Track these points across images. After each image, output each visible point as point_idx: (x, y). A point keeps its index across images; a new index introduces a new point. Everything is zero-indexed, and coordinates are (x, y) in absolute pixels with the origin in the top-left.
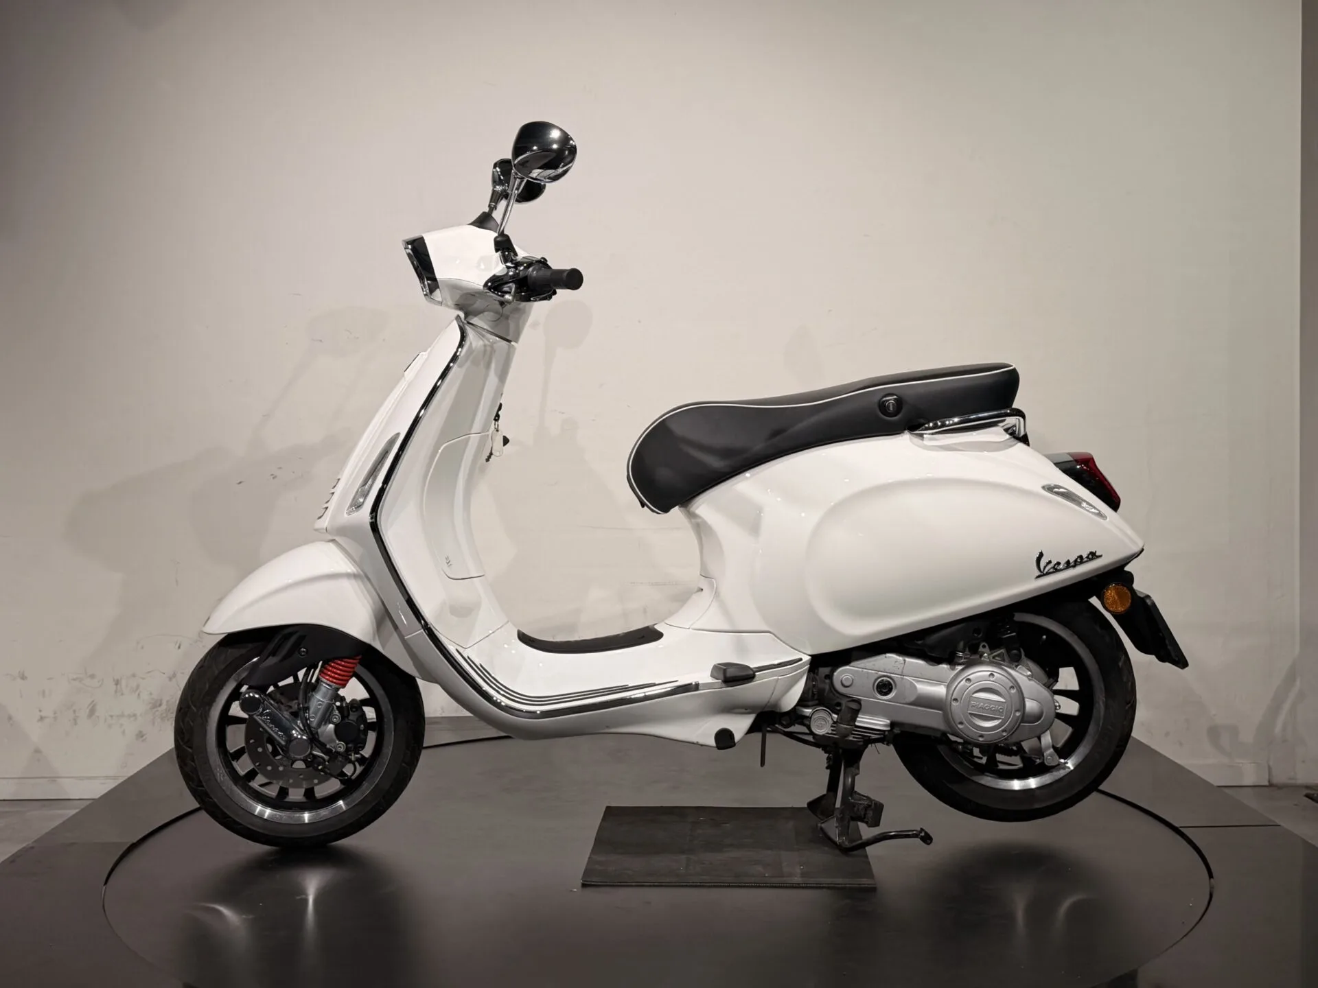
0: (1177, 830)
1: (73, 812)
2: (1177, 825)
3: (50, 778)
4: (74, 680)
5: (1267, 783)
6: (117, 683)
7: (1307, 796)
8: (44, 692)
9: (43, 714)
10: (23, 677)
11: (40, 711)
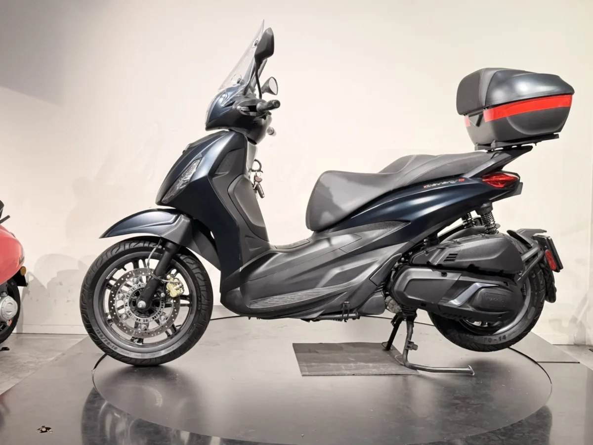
0: (536, 363)
1: (81, 339)
2: (536, 361)
5: (573, 344)
7: (590, 350)
8: (69, 291)
9: (69, 299)
10: (61, 284)
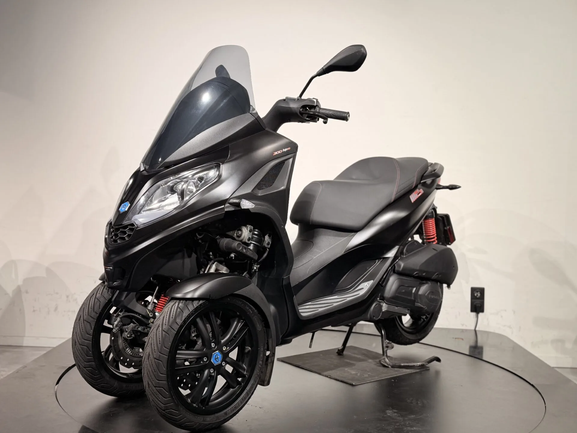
0: (533, 386)
3: (36, 337)
4: (49, 294)
6: (67, 297)
8: (36, 299)
11: (34, 307)
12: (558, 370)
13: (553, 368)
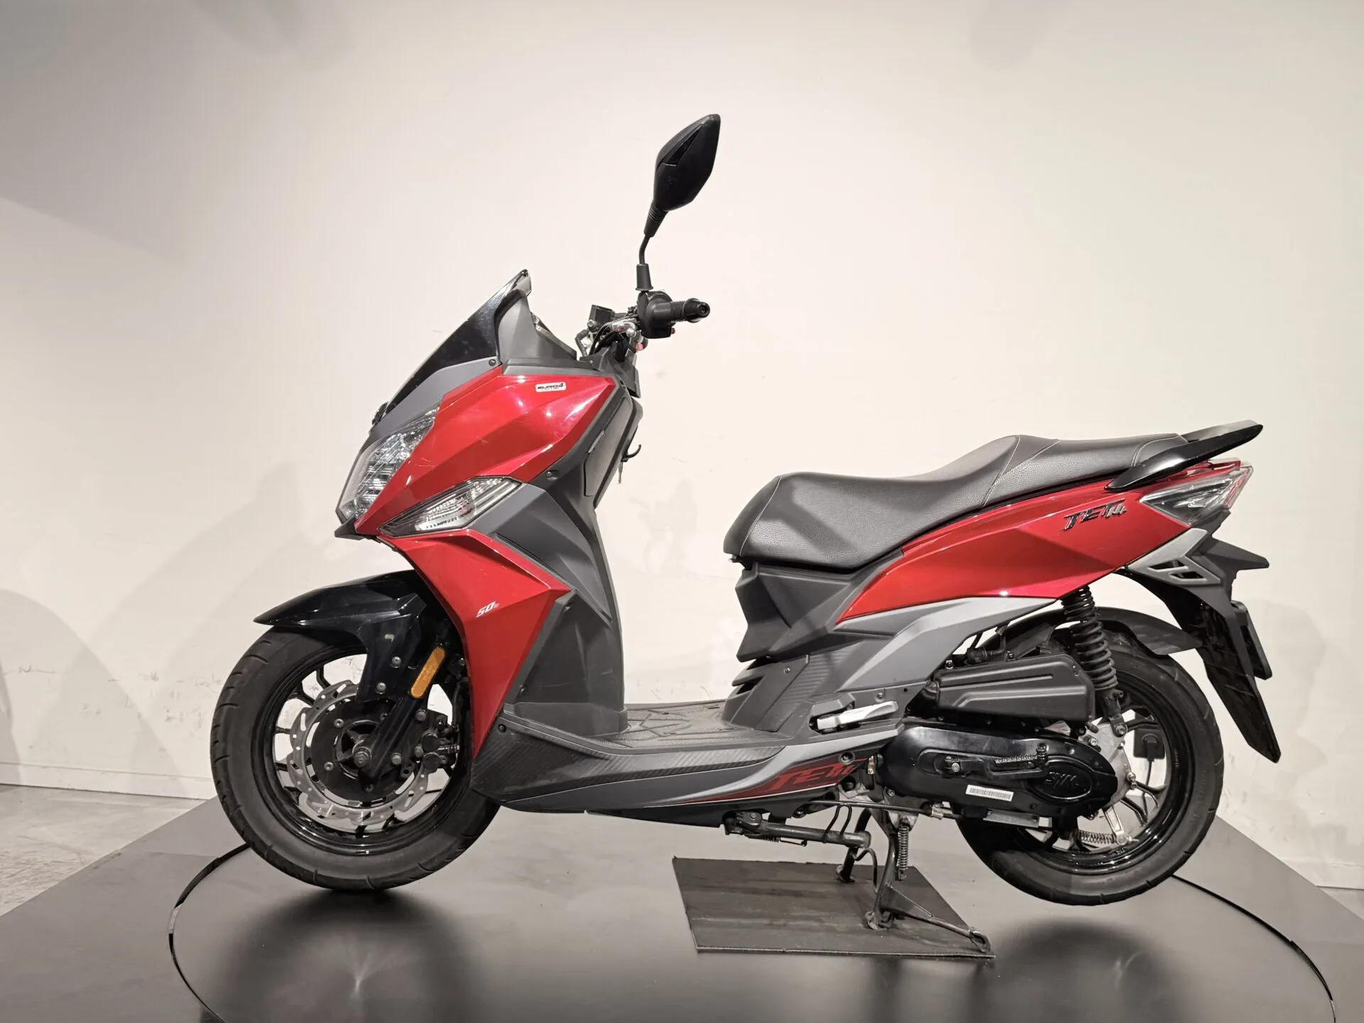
3: (170, 776)
4: (202, 684)
8: (172, 693)
12: (1326, 891)
13: (1318, 887)
